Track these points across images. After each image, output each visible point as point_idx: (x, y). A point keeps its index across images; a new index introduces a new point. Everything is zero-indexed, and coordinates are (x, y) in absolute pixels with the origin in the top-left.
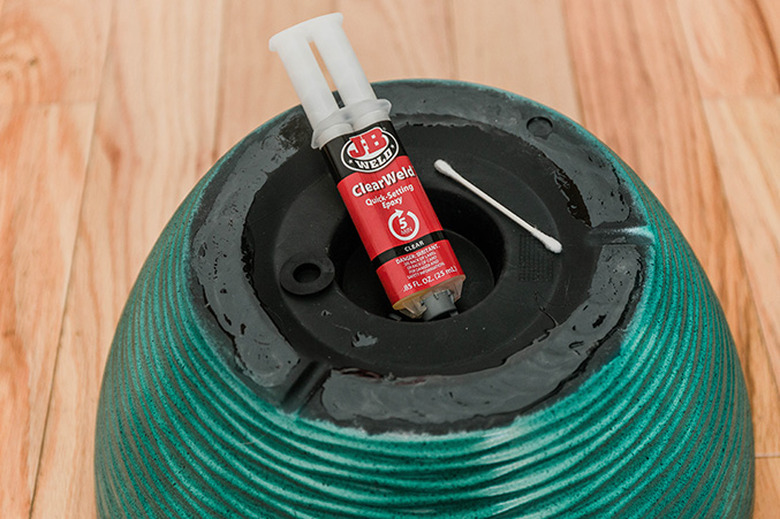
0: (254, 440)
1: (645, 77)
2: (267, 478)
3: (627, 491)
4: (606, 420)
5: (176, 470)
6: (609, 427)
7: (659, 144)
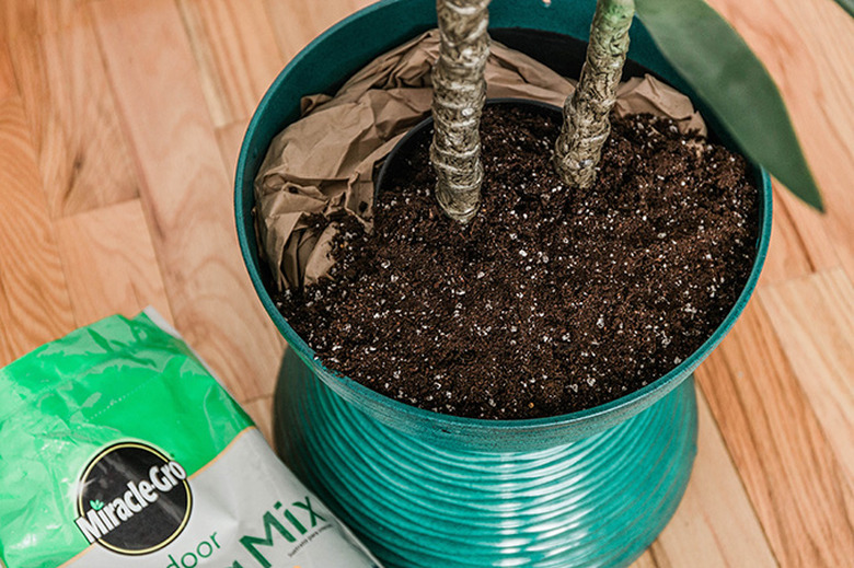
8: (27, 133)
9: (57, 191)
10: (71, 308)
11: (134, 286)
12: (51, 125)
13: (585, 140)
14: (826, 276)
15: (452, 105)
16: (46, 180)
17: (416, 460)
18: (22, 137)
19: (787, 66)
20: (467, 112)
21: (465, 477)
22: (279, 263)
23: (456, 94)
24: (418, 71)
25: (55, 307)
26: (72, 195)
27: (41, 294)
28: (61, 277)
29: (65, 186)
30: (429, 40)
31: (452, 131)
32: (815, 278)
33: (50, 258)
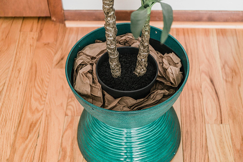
0: (104, 128)
1: (195, 117)
2: (106, 133)
3: (155, 138)
4: (152, 127)
5: (93, 132)
6: (152, 128)
7: (196, 133)
8: (54, 50)
9: (55, 63)
10: (48, 87)
11: (63, 86)
12: (60, 50)
13: (142, 53)
14: (224, 125)
15: (108, 33)
16: (54, 60)
17: (99, 129)
18: (53, 51)
19: (234, 77)
20: (111, 35)
21: (109, 135)
22: (75, 70)
23: (108, 30)
24: (123, 41)
25: (44, 86)
26: (58, 64)
27: (43, 83)
28: (48, 80)
29: (57, 63)
30: (128, 35)
31: (108, 40)
32: (221, 125)
33: (48, 76)
